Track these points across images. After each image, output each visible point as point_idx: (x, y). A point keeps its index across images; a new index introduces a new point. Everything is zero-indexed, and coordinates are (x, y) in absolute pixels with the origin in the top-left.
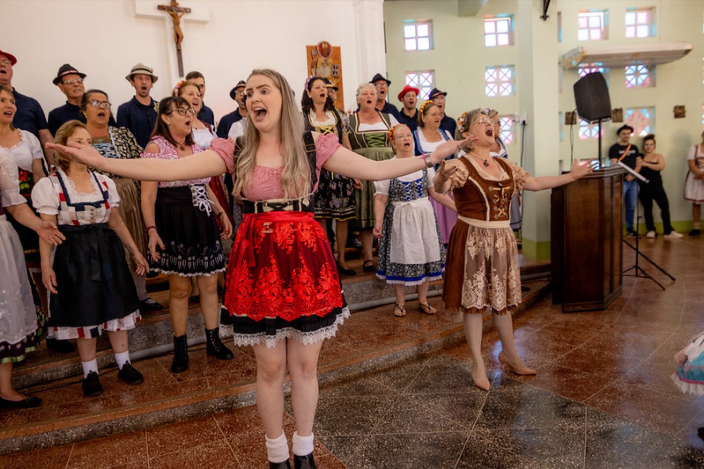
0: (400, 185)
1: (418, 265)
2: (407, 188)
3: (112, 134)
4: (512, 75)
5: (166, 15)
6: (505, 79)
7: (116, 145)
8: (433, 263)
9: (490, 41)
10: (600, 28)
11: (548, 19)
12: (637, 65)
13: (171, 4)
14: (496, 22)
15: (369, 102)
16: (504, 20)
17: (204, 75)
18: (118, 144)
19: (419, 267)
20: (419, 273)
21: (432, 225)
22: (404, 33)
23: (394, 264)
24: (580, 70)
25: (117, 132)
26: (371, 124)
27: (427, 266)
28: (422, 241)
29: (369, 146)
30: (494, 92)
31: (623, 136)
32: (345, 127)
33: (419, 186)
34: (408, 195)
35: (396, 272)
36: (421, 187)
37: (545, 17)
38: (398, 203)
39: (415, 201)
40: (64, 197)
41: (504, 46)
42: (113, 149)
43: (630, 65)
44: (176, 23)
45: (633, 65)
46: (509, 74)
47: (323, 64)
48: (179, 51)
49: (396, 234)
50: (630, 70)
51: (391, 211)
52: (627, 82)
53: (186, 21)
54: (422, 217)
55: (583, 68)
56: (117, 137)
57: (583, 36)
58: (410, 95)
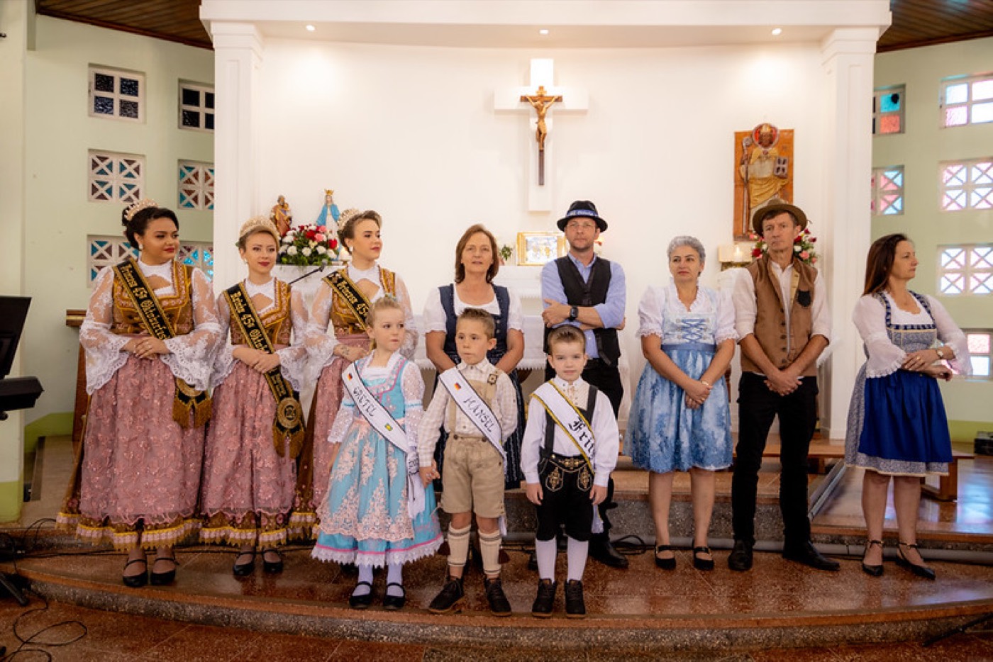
13: (538, 92)
44: (541, 118)
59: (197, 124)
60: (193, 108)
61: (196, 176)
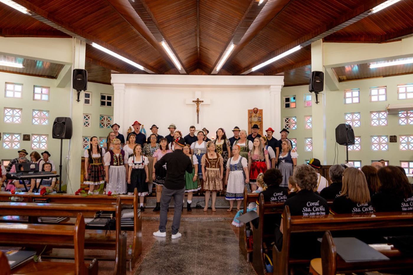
4: (360, 117)
13: (197, 100)
14: (352, 92)
16: (357, 91)
32: (227, 145)
33: (235, 166)
34: (232, 169)
37: (317, 102)
39: (234, 171)
40: (133, 161)
41: (356, 103)
44: (198, 106)
47: (254, 116)
53: (202, 105)
59: (105, 105)
60: (104, 100)
61: (104, 119)
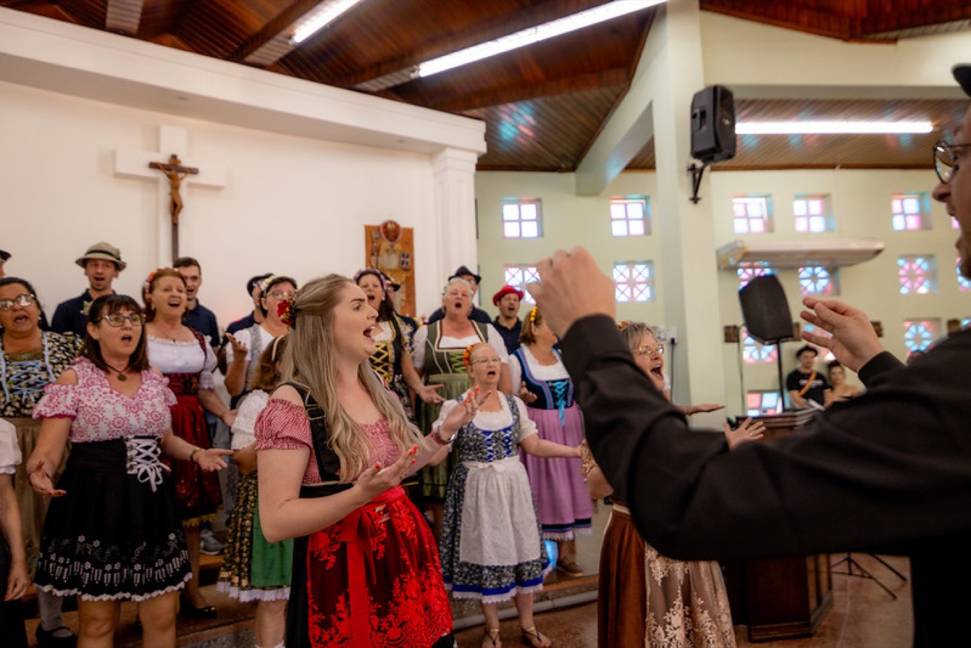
0: (478, 435)
1: (503, 567)
2: (489, 440)
3: (48, 345)
4: (650, 274)
5: (161, 176)
6: (641, 279)
7: (51, 363)
8: (528, 563)
9: (618, 229)
10: (762, 218)
11: (699, 202)
12: (814, 267)
13: (170, 161)
14: (626, 205)
15: (458, 305)
16: (637, 203)
17: (200, 263)
18: (55, 361)
19: (505, 571)
20: (505, 580)
21: (527, 501)
22: (502, 215)
23: (466, 564)
24: (740, 271)
25: (58, 341)
26: (458, 337)
27: (518, 569)
28: (510, 527)
29: (454, 372)
30: (626, 296)
31: (805, 361)
32: (408, 345)
33: (507, 438)
34: (490, 451)
35: (469, 577)
36: (510, 441)
37: (695, 200)
38: (472, 463)
39: (500, 461)
41: (637, 236)
42: (44, 369)
43: (805, 267)
44: (175, 187)
45: (809, 266)
46: (646, 273)
47: (387, 250)
48: (175, 226)
49: (469, 514)
50: (805, 273)
51: (462, 477)
52: (802, 289)
53: (190, 185)
54: (511, 488)
55: (745, 268)
56: (56, 349)
57: (740, 227)
58: (509, 299)
